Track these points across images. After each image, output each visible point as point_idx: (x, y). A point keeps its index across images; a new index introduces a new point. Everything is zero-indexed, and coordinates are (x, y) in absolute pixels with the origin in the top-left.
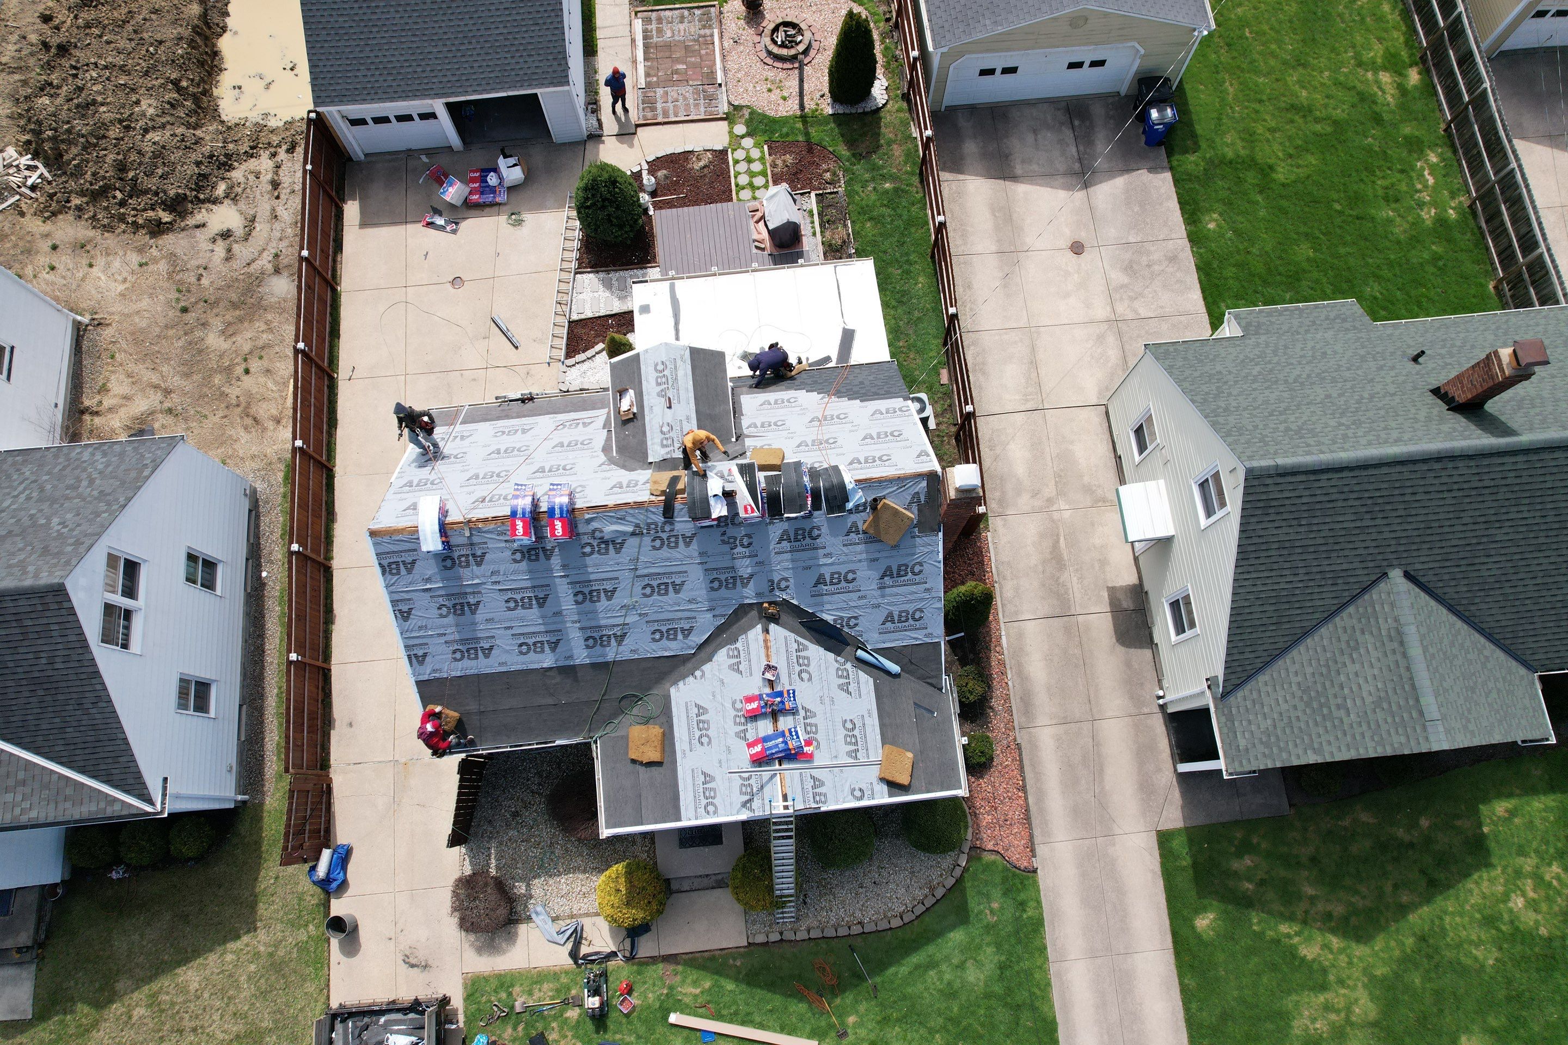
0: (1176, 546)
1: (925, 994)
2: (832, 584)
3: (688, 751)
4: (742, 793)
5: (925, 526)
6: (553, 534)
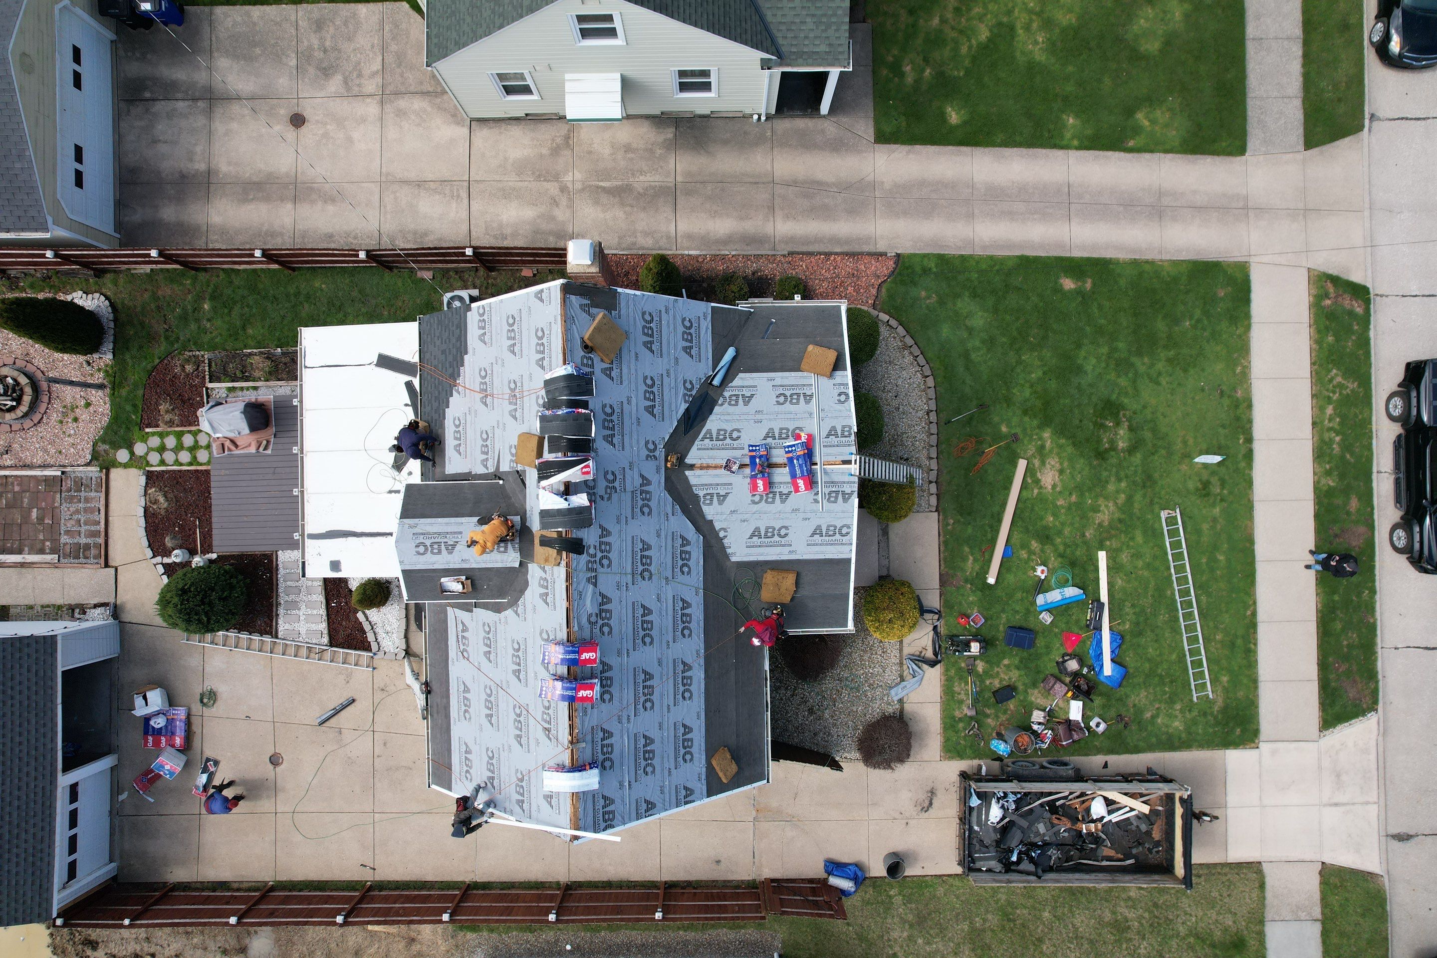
0: (631, 73)
1: (990, 363)
2: (654, 400)
3: (790, 549)
4: (835, 502)
5: (610, 303)
6: (594, 661)
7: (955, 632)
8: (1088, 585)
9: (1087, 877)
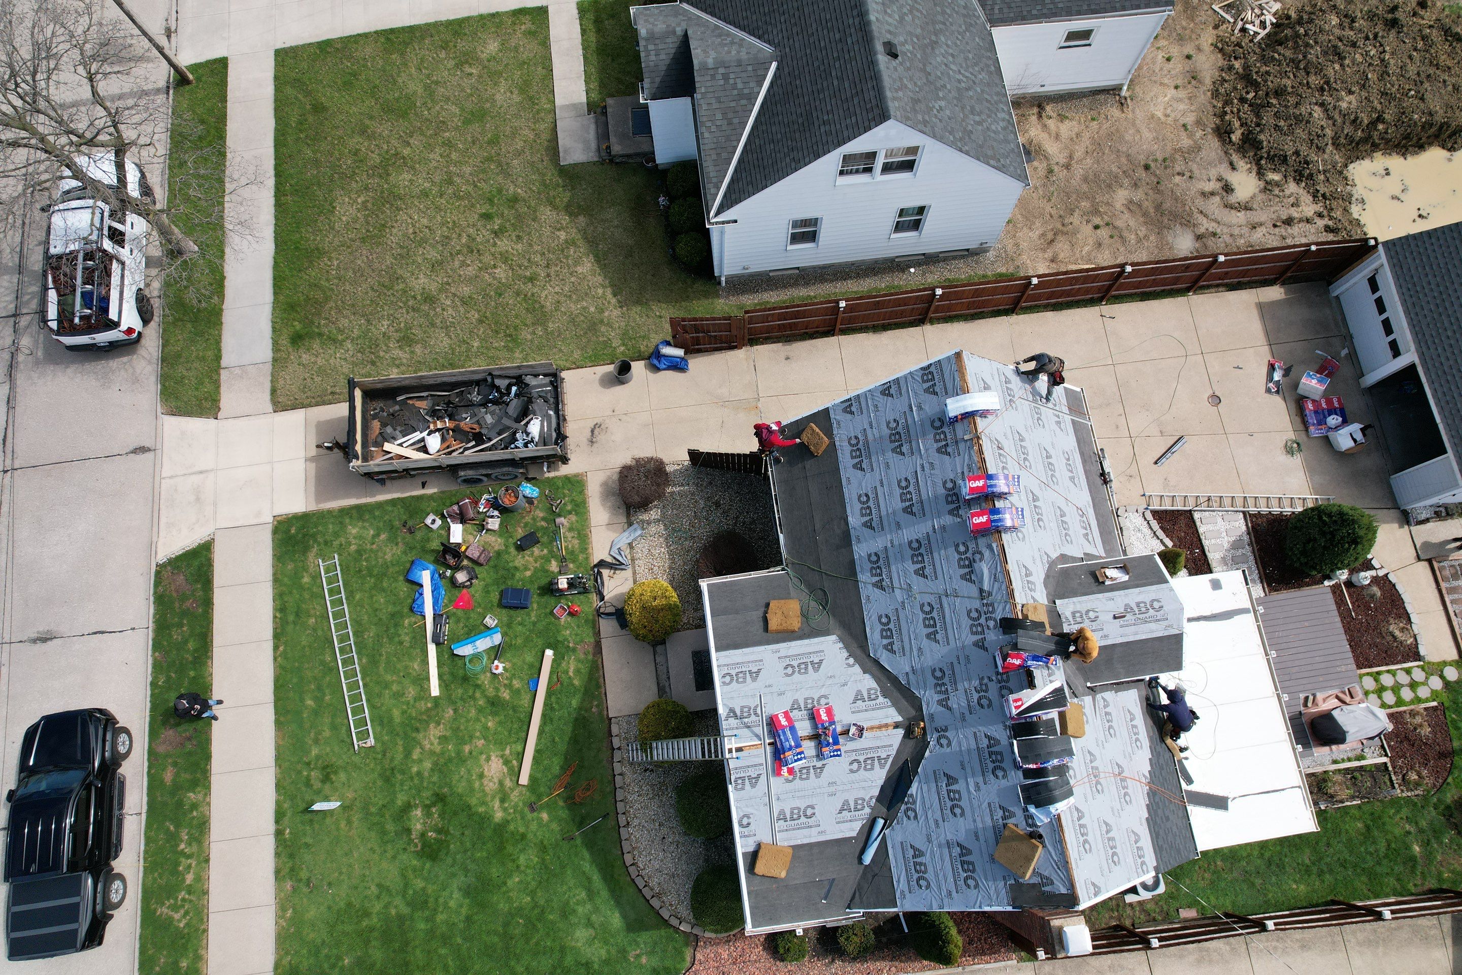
1: (565, 887)
2: (949, 792)
3: (779, 655)
4: (742, 707)
5: (1017, 891)
6: (973, 515)
7: (582, 597)
8: (449, 659)
9: (445, 379)
